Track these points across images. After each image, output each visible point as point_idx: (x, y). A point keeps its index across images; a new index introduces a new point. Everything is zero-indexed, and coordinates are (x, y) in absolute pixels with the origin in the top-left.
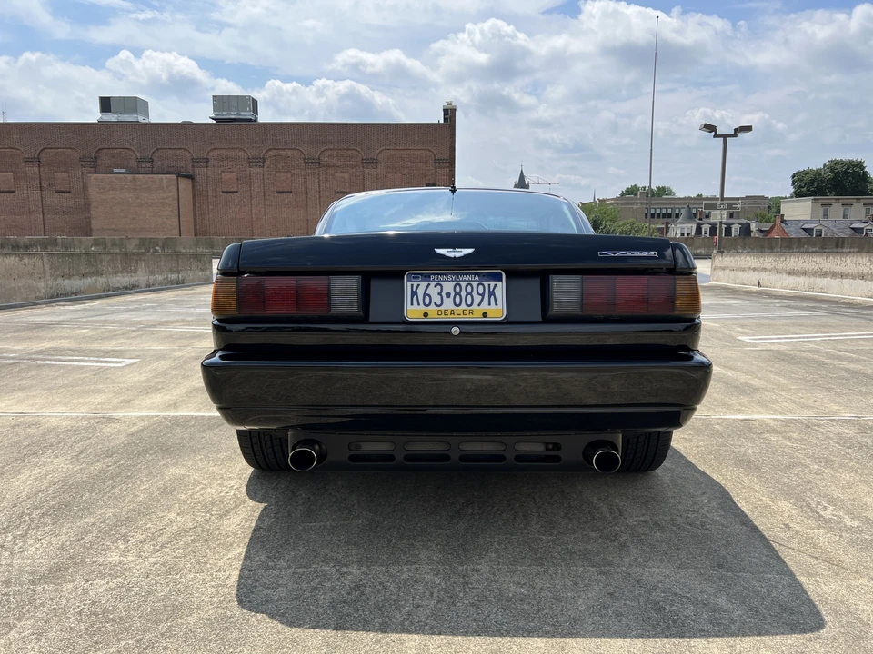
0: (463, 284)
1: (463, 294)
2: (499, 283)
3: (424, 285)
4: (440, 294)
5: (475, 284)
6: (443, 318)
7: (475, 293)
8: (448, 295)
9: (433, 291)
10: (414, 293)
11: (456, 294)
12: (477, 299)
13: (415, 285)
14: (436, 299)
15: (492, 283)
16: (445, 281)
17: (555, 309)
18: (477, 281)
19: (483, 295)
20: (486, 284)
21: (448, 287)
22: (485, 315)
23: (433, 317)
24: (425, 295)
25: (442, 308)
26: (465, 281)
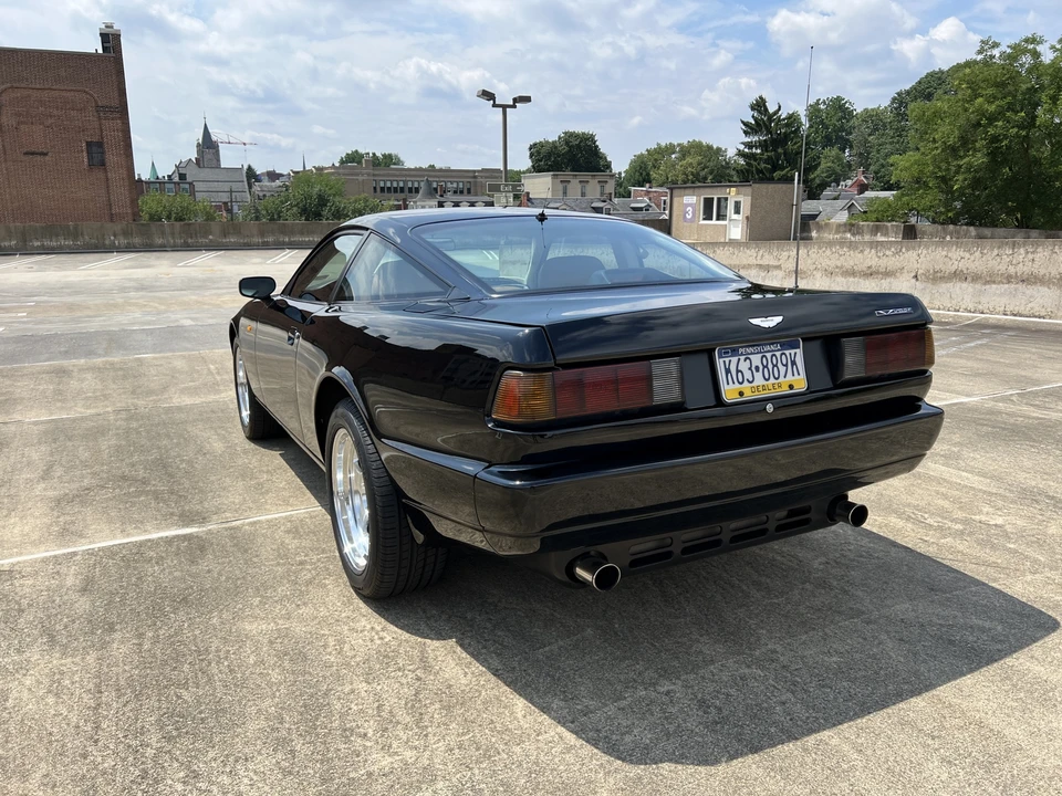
0: (769, 355)
1: (770, 366)
2: (797, 351)
3: (734, 360)
4: (750, 369)
5: (778, 354)
6: (757, 396)
7: (779, 365)
8: (757, 369)
9: (744, 366)
10: (728, 371)
11: (764, 367)
12: (782, 369)
13: (727, 360)
14: (748, 375)
15: (793, 351)
16: (752, 354)
17: (848, 375)
18: (778, 350)
19: (786, 365)
20: (787, 352)
21: (756, 360)
22: (791, 387)
23: (749, 396)
24: (738, 371)
25: (754, 384)
26: (769, 351)
